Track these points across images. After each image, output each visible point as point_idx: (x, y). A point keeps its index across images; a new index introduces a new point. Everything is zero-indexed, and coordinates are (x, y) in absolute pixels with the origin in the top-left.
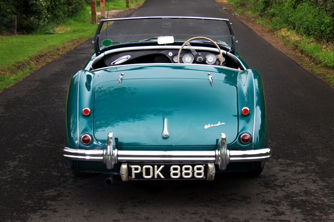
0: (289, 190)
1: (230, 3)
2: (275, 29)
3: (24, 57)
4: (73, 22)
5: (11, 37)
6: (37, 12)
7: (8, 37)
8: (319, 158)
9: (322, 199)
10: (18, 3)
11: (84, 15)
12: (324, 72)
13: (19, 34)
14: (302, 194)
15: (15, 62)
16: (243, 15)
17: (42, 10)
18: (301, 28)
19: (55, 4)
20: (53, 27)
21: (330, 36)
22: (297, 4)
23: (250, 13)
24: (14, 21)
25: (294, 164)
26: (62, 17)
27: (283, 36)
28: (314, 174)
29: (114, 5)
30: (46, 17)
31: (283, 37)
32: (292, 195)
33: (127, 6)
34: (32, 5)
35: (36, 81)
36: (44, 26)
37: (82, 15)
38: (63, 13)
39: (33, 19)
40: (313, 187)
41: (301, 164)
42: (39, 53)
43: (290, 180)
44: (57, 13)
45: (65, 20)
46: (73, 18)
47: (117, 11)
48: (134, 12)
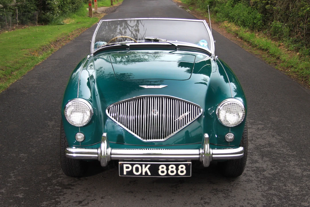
0: (257, 143)
1: (183, 3)
2: (219, 22)
3: (46, 42)
4: (76, 16)
5: (34, 27)
6: (52, 9)
7: (32, 27)
8: (272, 118)
9: (282, 149)
10: (38, 2)
11: (83, 11)
12: (259, 53)
13: (39, 25)
14: (267, 146)
15: (40, 46)
16: (194, 11)
17: (55, 8)
18: (239, 21)
19: (64, 3)
20: (63, 20)
21: (261, 27)
22: (234, 4)
23: (198, 9)
24: (36, 15)
25: (256, 123)
26: (68, 12)
27: (225, 26)
28: (272, 130)
29: (102, 4)
30: (58, 13)
31: (226, 28)
32: (260, 147)
33: (112, 5)
34: (48, 4)
35: (56, 59)
36: (56, 19)
37: (81, 11)
38: (69, 10)
39: (49, 14)
40: (273, 140)
41: (260, 122)
42: (56, 39)
43: (256, 135)
44: (65, 10)
45: (70, 15)
46: (76, 13)
47: (105, 8)
48: (117, 8)
